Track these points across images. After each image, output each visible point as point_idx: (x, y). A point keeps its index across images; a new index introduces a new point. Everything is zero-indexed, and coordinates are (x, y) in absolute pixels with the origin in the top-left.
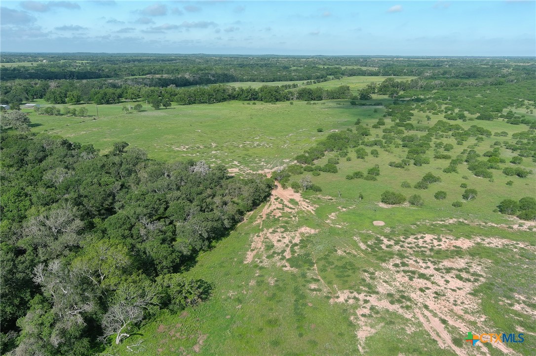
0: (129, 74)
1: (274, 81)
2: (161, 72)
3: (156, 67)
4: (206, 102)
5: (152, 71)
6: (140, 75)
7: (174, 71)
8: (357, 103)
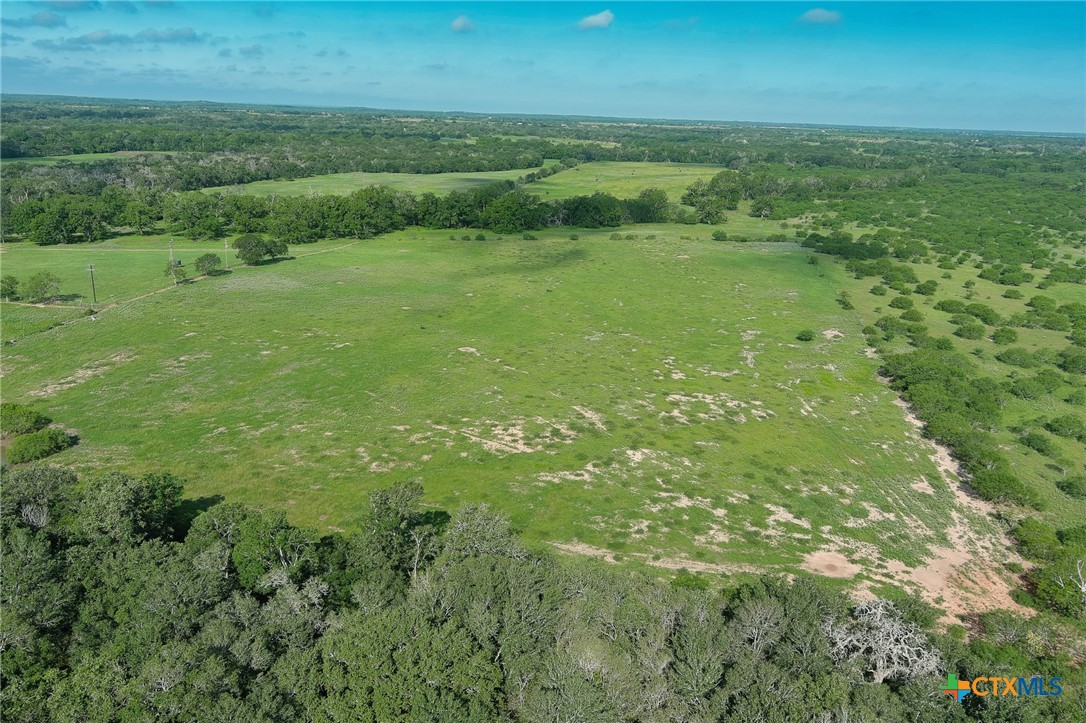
0: (68, 148)
1: (440, 172)
2: (148, 145)
3: (135, 133)
4: (351, 234)
5: (126, 141)
6: (95, 152)
7: (182, 142)
8: (728, 235)
